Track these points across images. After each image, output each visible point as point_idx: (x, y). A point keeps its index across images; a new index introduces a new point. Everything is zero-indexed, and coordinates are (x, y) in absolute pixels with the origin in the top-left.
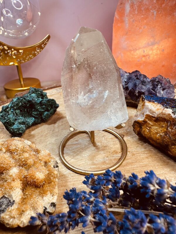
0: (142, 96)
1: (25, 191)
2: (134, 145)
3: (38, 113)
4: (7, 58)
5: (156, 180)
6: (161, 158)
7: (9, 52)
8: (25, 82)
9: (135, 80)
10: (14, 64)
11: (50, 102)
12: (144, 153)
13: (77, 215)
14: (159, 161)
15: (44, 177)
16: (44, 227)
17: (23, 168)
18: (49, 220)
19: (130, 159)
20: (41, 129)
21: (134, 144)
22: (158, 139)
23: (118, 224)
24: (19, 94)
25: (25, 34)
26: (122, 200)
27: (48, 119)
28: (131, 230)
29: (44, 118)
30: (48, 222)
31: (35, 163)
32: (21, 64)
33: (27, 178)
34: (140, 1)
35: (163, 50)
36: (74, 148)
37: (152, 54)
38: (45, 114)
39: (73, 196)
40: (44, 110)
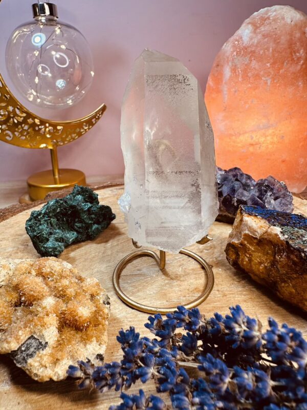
0: (241, 207)
1: (61, 334)
2: (227, 281)
3: (84, 225)
4: (38, 137)
5: (244, 319)
6: (267, 302)
7: (41, 129)
8: (60, 176)
9: (233, 182)
10: (46, 147)
11: (103, 210)
12: (241, 294)
15: (90, 315)
16: (87, 382)
17: (61, 300)
18: (96, 370)
19: (219, 301)
20: (85, 249)
21: (227, 279)
22: (262, 273)
23: (191, 384)
24: (53, 194)
25: (68, 102)
27: (98, 235)
28: (209, 393)
29: (91, 235)
30: (94, 373)
31: (77, 295)
32: (58, 147)
33: (64, 314)
34: (246, 63)
35: (283, 137)
36: (135, 280)
37: (265, 142)
38: (94, 228)
39: (130, 337)
40: (92, 222)
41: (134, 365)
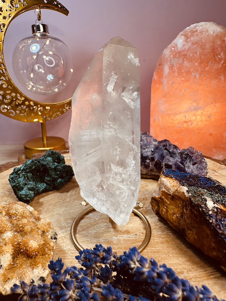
0: (163, 170)
1: (16, 260)
3: (51, 179)
4: (32, 114)
5: (138, 258)
7: (35, 108)
8: (48, 142)
9: (162, 151)
10: (38, 121)
14: (175, 248)
15: (38, 247)
16: (25, 298)
17: (19, 234)
20: (51, 197)
22: (175, 221)
29: (57, 186)
30: (29, 291)
31: (32, 230)
32: (47, 121)
33: (20, 245)
34: (180, 63)
35: (210, 116)
37: (195, 120)
38: (59, 181)
39: (57, 266)
40: (58, 177)
41: (58, 288)
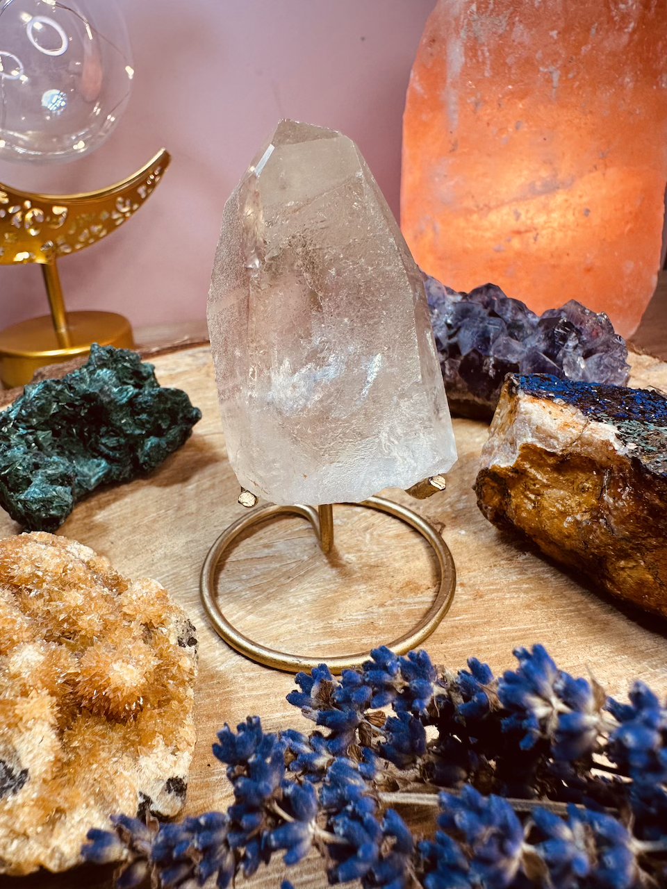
0: (509, 378)
1: (69, 735)
2: (481, 559)
3: (123, 441)
4: (7, 236)
5: (556, 682)
6: (579, 606)
7: (13, 214)
8: (72, 328)
9: (483, 319)
10: (30, 260)
11: (167, 399)
12: (518, 590)
13: (266, 819)
15: (143, 681)
16: (141, 870)
17: (64, 647)
18: (160, 839)
19: (466, 611)
20: (131, 502)
21: (481, 556)
22: (568, 537)
23: (418, 850)
24: (50, 371)
25: (75, 147)
26: (434, 762)
27: (160, 463)
28: (465, 874)
29: (145, 463)
30: (156, 848)
31: (107, 628)
32: (60, 259)
33: (76, 684)
34: (500, 31)
35: (588, 211)
36: (259, 573)
37: (547, 225)
38: (148, 446)
39: (249, 747)
40: (144, 432)
41: (263, 820)
